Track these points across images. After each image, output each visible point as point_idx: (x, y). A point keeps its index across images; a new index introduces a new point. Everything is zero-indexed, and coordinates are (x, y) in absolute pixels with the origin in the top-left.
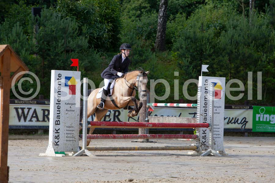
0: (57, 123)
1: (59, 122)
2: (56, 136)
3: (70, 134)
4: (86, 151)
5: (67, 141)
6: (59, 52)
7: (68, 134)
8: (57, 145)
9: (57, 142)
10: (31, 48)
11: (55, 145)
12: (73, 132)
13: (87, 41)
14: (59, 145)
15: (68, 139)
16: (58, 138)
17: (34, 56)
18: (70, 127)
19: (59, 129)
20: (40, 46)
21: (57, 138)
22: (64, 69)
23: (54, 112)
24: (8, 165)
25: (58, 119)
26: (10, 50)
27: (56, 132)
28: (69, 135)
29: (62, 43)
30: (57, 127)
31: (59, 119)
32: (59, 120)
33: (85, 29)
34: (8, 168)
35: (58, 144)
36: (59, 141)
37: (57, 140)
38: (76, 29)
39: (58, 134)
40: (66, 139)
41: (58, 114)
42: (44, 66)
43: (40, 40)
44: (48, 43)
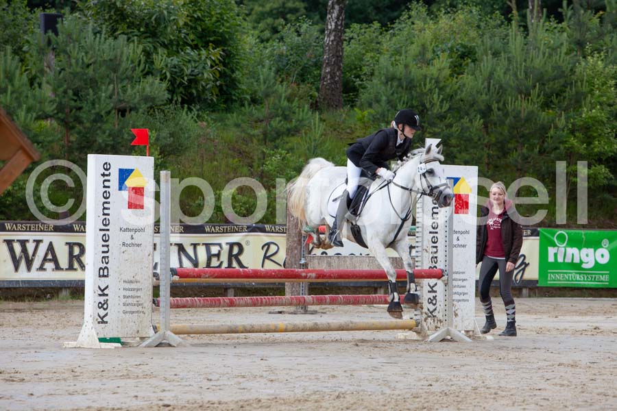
0: (101, 274)
1: (106, 270)
2: (100, 303)
3: (132, 297)
4: (168, 334)
5: (125, 312)
6: (103, 113)
7: (128, 297)
8: (103, 322)
9: (102, 315)
10: (38, 105)
11: (99, 323)
12: (139, 293)
13: (164, 85)
14: (107, 322)
15: (128, 309)
16: (105, 306)
17: (47, 123)
18: (131, 282)
19: (107, 287)
20: (58, 99)
22: (115, 150)
23: (95, 249)
25: (105, 265)
27: (101, 293)
28: (130, 301)
29: (109, 93)
30: (103, 283)
31: (107, 263)
32: (106, 268)
33: (159, 60)
35: (105, 319)
36: (106, 315)
37: (102, 312)
38: (140, 61)
39: (105, 298)
40: (124, 308)
41: (103, 252)
42: (70, 144)
43: (59, 87)
44: (76, 93)
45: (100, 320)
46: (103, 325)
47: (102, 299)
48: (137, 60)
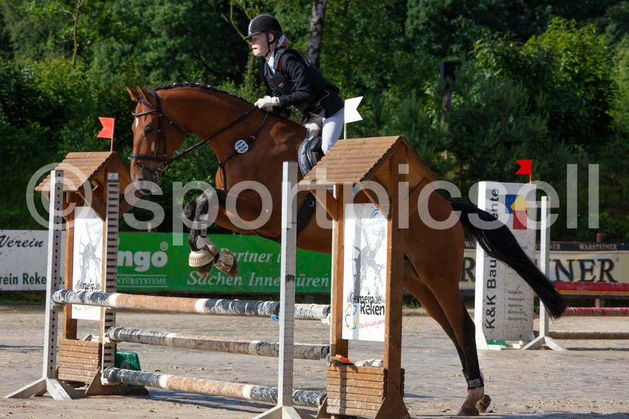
0: (490, 285)
1: (493, 282)
2: (488, 310)
3: (516, 306)
4: (547, 339)
5: (510, 319)
6: (491, 146)
7: (513, 306)
8: (491, 327)
9: (490, 321)
10: (437, 140)
11: (487, 327)
12: (522, 303)
13: (544, 122)
14: (494, 327)
15: (512, 316)
16: (493, 313)
17: (445, 155)
18: (515, 293)
19: (494, 297)
20: (453, 135)
21: (490, 313)
22: (501, 179)
23: (484, 263)
24: (403, 366)
25: (492, 278)
26: (406, 146)
27: (489, 302)
28: (514, 309)
29: (497, 129)
30: (491, 293)
31: (494, 276)
32: (493, 280)
33: (540, 101)
34: (403, 371)
35: (492, 325)
36: (494, 321)
37: (490, 319)
38: (524, 102)
39: (493, 306)
40: (509, 315)
41: (491, 266)
42: (463, 173)
43: (455, 124)
44: (469, 130)
45: (488, 325)
46: (491, 330)
47: (490, 307)
48: (522, 100)
